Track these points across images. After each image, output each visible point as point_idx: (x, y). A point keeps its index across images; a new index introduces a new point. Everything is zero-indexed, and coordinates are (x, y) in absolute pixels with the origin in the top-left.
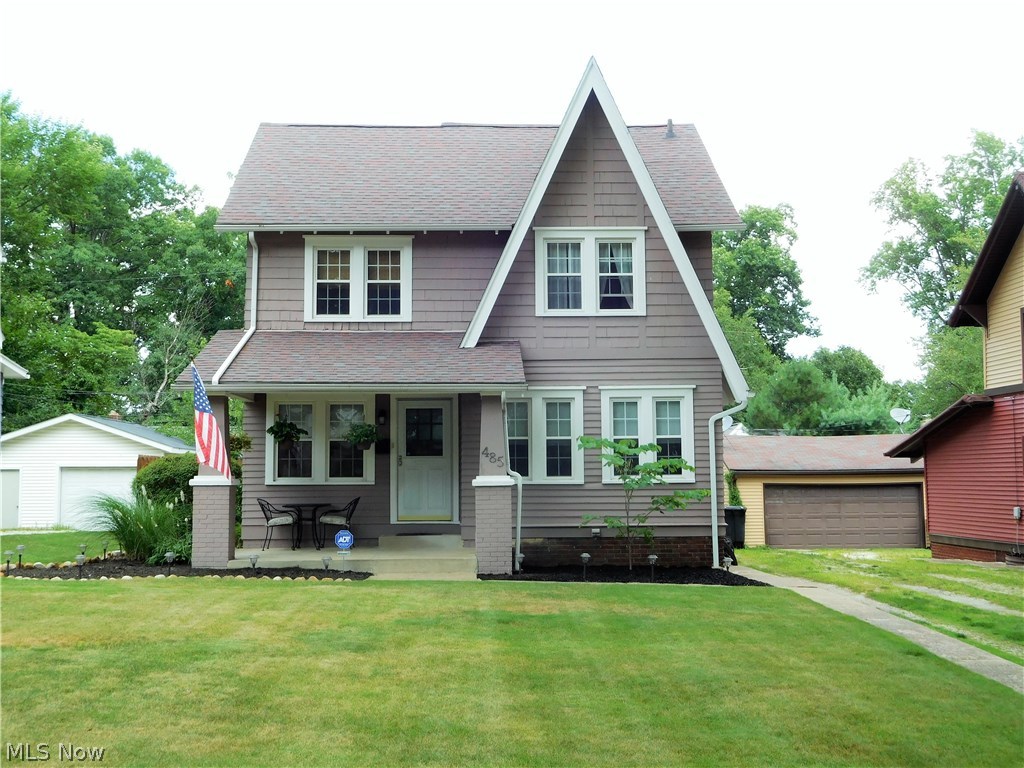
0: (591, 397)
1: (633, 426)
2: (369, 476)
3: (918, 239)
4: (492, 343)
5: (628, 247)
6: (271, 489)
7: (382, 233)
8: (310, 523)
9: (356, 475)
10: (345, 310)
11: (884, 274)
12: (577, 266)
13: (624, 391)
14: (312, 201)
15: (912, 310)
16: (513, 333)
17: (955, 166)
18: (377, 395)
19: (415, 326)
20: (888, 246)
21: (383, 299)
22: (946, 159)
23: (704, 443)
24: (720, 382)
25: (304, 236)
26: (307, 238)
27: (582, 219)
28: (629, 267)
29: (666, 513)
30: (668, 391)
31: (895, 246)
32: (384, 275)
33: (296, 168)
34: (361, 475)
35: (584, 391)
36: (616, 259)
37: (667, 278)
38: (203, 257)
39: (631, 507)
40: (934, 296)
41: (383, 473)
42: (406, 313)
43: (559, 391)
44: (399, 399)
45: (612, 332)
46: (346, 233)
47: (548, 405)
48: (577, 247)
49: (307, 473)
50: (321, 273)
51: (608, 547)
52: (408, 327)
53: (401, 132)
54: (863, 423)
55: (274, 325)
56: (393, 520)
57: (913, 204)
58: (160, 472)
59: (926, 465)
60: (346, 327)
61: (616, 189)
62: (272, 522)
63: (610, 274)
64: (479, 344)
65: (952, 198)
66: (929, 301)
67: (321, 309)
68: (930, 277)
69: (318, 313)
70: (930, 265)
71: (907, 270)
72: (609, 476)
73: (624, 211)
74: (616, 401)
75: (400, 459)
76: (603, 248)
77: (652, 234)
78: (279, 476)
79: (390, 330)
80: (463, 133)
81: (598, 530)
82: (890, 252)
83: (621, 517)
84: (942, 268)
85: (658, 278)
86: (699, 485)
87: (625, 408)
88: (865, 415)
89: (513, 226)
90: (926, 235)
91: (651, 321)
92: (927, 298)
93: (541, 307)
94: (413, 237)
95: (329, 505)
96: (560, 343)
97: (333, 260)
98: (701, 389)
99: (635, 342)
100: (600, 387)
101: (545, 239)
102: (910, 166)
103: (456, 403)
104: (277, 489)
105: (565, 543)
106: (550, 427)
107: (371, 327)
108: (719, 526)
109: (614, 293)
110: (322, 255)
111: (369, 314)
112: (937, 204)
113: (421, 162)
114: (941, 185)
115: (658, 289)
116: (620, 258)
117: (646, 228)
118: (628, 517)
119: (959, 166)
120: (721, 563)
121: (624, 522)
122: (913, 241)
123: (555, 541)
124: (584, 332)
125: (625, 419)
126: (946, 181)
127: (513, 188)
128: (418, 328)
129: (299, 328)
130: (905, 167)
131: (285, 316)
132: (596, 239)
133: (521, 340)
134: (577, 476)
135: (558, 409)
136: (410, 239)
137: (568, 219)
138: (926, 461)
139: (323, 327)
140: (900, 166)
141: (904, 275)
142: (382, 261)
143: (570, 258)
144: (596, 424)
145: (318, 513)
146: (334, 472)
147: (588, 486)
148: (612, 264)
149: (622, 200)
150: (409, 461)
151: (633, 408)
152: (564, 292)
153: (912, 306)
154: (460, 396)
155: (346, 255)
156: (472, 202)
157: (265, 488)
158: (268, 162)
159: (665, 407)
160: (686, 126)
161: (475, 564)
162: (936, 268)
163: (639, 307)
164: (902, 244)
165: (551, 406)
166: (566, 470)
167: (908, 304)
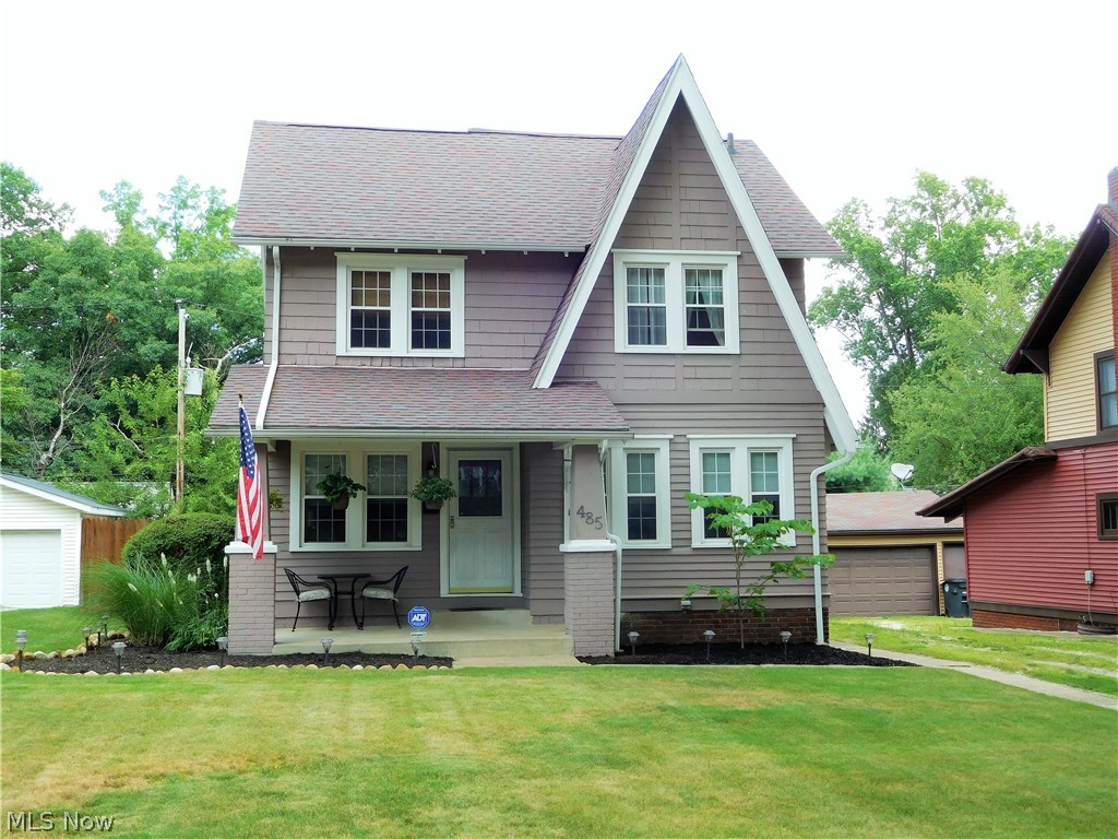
0: (679, 448)
1: (726, 481)
2: (415, 539)
3: (860, 285)
4: (568, 383)
5: (718, 274)
6: (298, 556)
7: (433, 252)
8: (350, 597)
9: (398, 540)
10: (385, 342)
11: (823, 322)
12: (660, 295)
13: (717, 441)
14: (342, 212)
15: (852, 360)
16: (588, 371)
17: (898, 209)
18: (424, 444)
19: (469, 363)
20: (828, 292)
21: (431, 330)
22: (889, 201)
23: (806, 501)
24: (822, 431)
25: (336, 254)
26: (339, 256)
27: (668, 242)
28: (719, 298)
29: (781, 582)
30: (765, 441)
31: (835, 292)
32: (431, 302)
33: (312, 174)
34: (405, 539)
35: (670, 440)
36: (704, 288)
37: (762, 311)
38: (78, 287)
39: (742, 574)
40: (875, 346)
41: (431, 536)
42: (457, 347)
43: (643, 441)
44: (449, 449)
45: (701, 373)
46: (390, 251)
47: (629, 456)
48: (660, 273)
49: (341, 537)
50: (355, 299)
51: (700, 622)
52: (460, 363)
53: (424, 137)
54: (854, 479)
55: (300, 359)
56: (444, 593)
57: (857, 246)
58: (163, 536)
59: (966, 525)
60: (386, 362)
61: (705, 207)
62: (303, 596)
63: (698, 305)
64: (553, 385)
65: (894, 242)
66: (870, 352)
67: (356, 342)
68: (871, 324)
69: (352, 346)
70: (870, 312)
71: (847, 318)
72: (699, 540)
73: (714, 233)
74: (707, 452)
75: (451, 521)
76: (689, 274)
77: (748, 261)
78: (306, 541)
79: (438, 366)
80: (496, 141)
81: (689, 602)
82: (829, 298)
83: (729, 587)
84: (884, 315)
85: (752, 310)
86: (800, 550)
87: (717, 460)
88: (855, 470)
89: (588, 247)
90: (868, 279)
91: (746, 360)
92: (868, 347)
93: (621, 343)
94: (466, 258)
95: (368, 576)
96: (644, 384)
97: (370, 283)
98: (802, 439)
99: (727, 385)
100: (688, 436)
101: (624, 263)
102: (853, 207)
103: (517, 453)
104: (304, 556)
105: (650, 618)
106: (632, 483)
107: (416, 363)
108: (823, 596)
109: (703, 327)
110: (356, 276)
111: (413, 347)
112: (880, 248)
113: (457, 172)
114: (882, 229)
115: (753, 323)
116: (709, 287)
117: (739, 253)
118: (739, 586)
119: (901, 209)
120: (826, 639)
121: (733, 593)
122: (855, 286)
123: (638, 615)
124: (670, 372)
125: (716, 473)
126: (888, 224)
127: (573, 204)
128: (471, 365)
129: (331, 362)
130: (847, 208)
131: (313, 348)
132: (683, 264)
133: (598, 380)
134: (663, 539)
135: (641, 461)
136: (461, 259)
137: (651, 240)
138: (965, 521)
139: (359, 362)
140: (841, 207)
141: (843, 323)
142: (429, 285)
143: (652, 286)
144: (684, 479)
145: (357, 586)
146: (372, 536)
147: (676, 551)
148: (700, 294)
149: (711, 220)
150: (464, 522)
151: (724, 459)
152: (647, 325)
153: (852, 356)
154: (523, 445)
155: (386, 276)
156: (531, 218)
157: (290, 556)
158: (276, 166)
159: (762, 459)
160: (745, 142)
161: (571, 645)
162: (877, 315)
163: (731, 343)
164: (843, 289)
165: (632, 457)
166: (650, 533)
167: (848, 353)
